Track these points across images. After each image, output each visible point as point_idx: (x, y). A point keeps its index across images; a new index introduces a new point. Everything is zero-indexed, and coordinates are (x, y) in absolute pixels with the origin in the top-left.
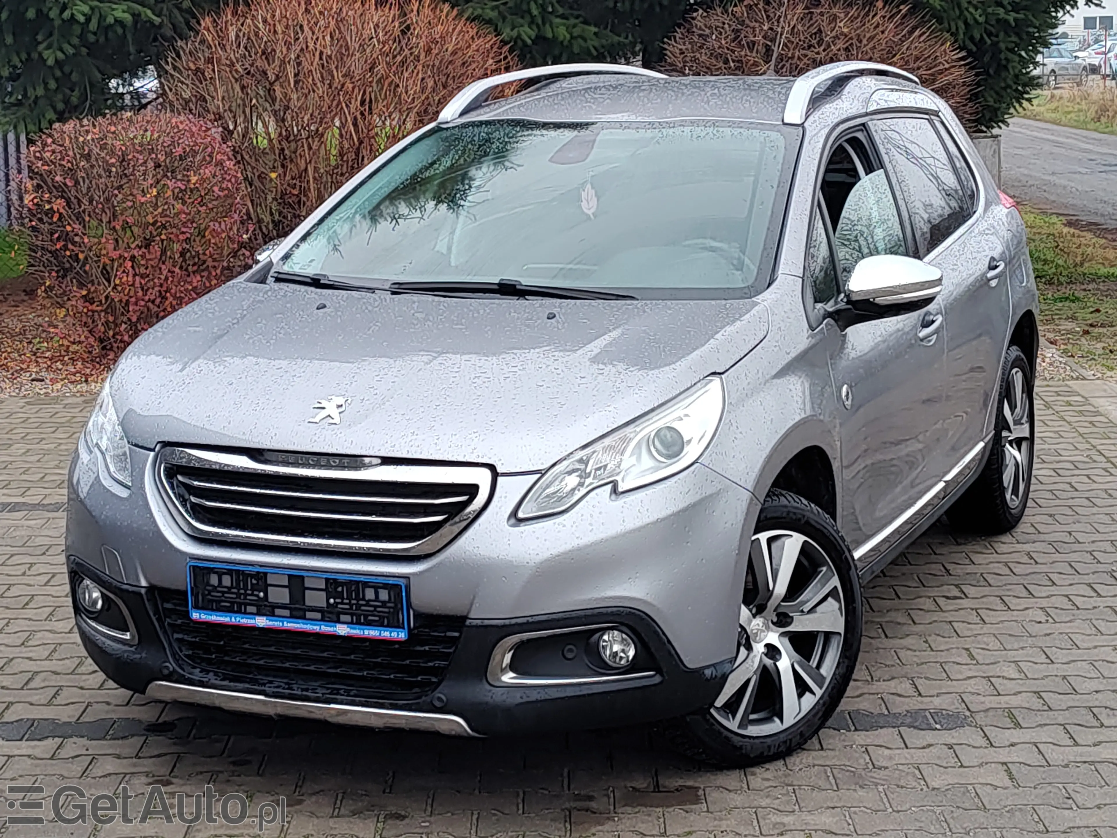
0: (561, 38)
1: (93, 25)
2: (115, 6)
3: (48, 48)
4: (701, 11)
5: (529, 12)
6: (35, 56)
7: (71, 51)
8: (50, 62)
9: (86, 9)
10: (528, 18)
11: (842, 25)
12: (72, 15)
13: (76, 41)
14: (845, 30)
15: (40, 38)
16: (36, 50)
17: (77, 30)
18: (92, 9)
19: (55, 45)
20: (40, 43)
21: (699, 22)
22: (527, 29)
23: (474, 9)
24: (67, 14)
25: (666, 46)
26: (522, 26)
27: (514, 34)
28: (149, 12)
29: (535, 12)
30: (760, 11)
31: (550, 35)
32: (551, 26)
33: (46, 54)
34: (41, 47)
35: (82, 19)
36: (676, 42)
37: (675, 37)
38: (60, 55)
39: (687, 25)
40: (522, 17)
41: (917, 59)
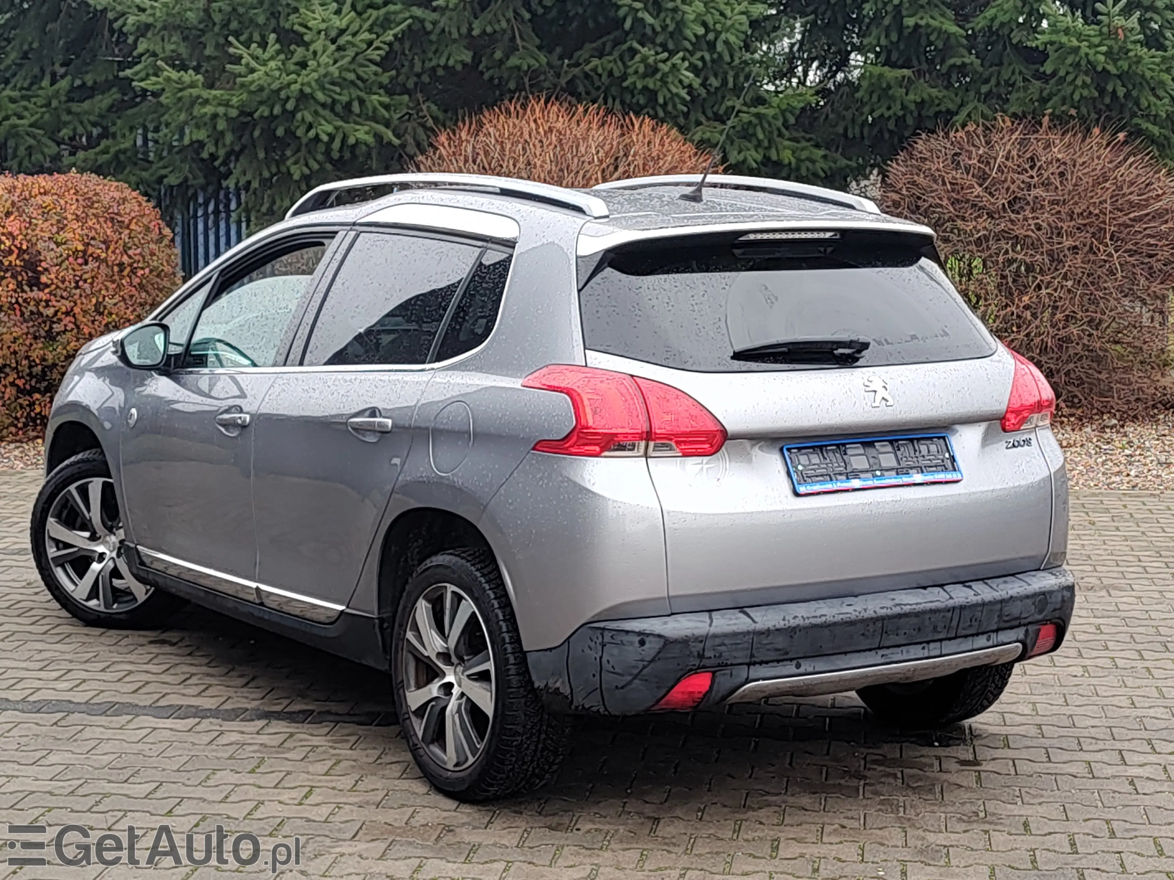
0: (786, 161)
1: (336, 145)
2: (358, 127)
3: (296, 163)
4: (924, 136)
5: (755, 135)
6: (283, 169)
7: (316, 166)
8: (296, 177)
9: (330, 129)
10: (755, 142)
11: (1056, 150)
12: (317, 135)
13: (320, 157)
14: (1060, 156)
15: (288, 153)
16: (284, 164)
17: (321, 148)
18: (337, 128)
19: (302, 161)
20: (288, 158)
21: (920, 145)
22: (753, 153)
23: (704, 133)
24: (312, 134)
25: (889, 169)
26: (748, 150)
27: (741, 158)
28: (390, 134)
29: (761, 136)
30: (978, 137)
31: (774, 157)
32: (777, 150)
33: (293, 169)
34: (289, 163)
35: (325, 138)
36: (898, 164)
37: (897, 160)
38: (306, 171)
39: (910, 149)
40: (750, 141)
41: (1132, 184)
